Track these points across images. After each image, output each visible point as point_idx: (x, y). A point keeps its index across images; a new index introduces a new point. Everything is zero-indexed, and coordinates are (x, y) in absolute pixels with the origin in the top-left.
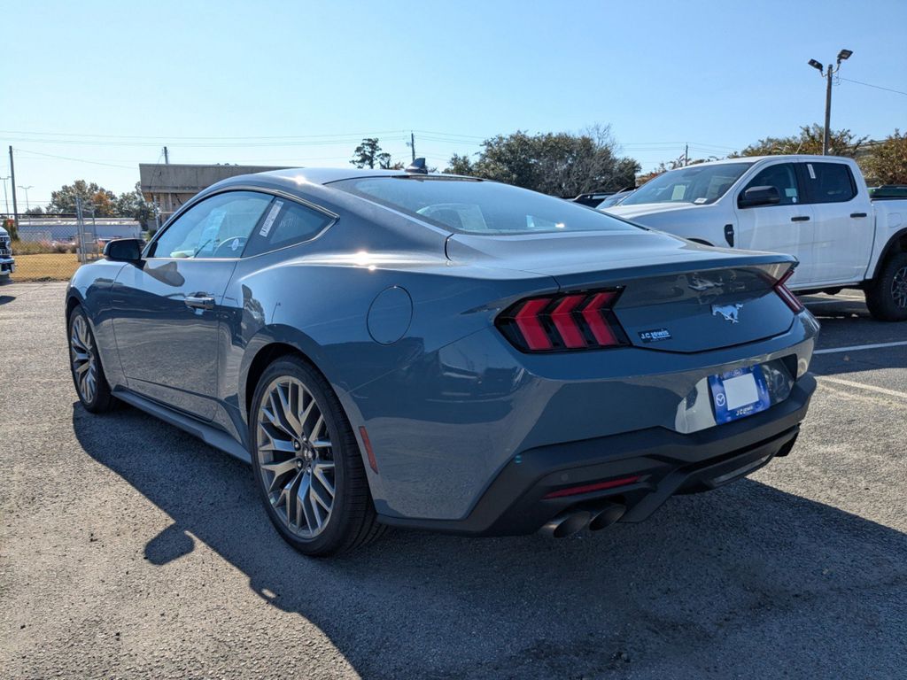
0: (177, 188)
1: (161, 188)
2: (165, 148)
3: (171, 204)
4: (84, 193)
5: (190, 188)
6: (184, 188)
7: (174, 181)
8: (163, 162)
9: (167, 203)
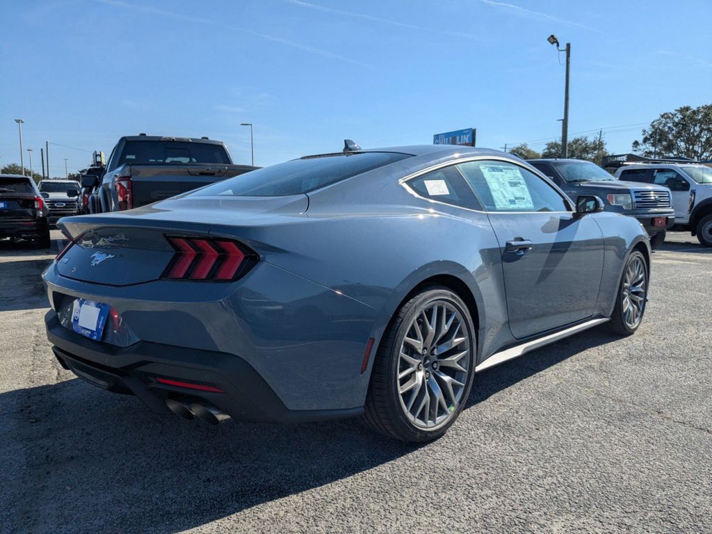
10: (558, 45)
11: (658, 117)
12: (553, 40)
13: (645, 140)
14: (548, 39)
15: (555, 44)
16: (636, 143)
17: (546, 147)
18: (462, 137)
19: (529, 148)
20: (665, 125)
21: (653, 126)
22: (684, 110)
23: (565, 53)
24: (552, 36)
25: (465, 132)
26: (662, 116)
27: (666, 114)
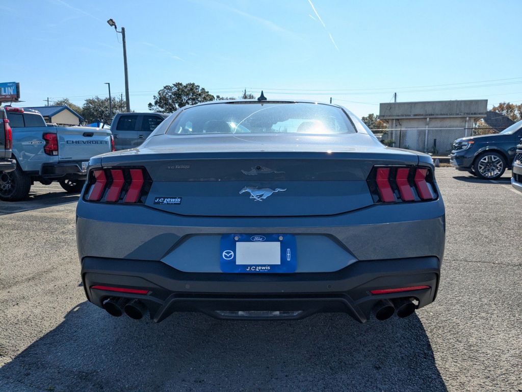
0: (398, 116)
1: (390, 116)
2: (396, 93)
3: (394, 125)
4: (372, 121)
5: (406, 116)
6: (403, 116)
7: (397, 112)
8: (393, 101)
9: (392, 124)
10: (116, 28)
11: (162, 88)
12: (112, 23)
13: (156, 103)
14: (108, 22)
15: (114, 26)
16: (150, 105)
17: (86, 102)
18: (7, 88)
19: (71, 102)
20: (167, 94)
21: (159, 94)
22: (178, 85)
23: (121, 34)
24: (111, 20)
25: (8, 84)
26: (165, 88)
27: (167, 86)
